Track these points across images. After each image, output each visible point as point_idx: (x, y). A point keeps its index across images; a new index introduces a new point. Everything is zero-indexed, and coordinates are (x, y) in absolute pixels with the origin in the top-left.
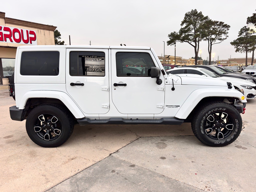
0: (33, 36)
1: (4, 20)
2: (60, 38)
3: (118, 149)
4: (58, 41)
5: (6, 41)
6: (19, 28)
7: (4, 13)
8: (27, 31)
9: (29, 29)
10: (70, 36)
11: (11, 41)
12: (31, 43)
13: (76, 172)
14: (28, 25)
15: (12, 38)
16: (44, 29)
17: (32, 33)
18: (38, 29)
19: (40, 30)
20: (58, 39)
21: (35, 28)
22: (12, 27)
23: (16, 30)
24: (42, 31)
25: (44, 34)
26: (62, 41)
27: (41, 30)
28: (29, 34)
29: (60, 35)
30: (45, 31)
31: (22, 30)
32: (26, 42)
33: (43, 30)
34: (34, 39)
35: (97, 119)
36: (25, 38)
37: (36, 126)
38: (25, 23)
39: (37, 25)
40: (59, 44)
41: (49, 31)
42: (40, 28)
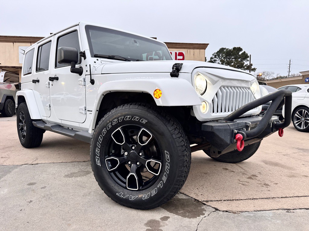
0: (181, 58)
3: (40, 163)
4: (244, 65)
7: (156, 38)
8: (176, 53)
9: (178, 51)
14: (177, 46)
16: (194, 48)
19: (189, 50)
20: (246, 62)
21: (184, 48)
24: (192, 50)
25: (193, 54)
26: (249, 65)
28: (177, 56)
30: (195, 50)
31: (171, 53)
39: (187, 45)
40: (246, 67)
41: (199, 50)
42: (190, 48)
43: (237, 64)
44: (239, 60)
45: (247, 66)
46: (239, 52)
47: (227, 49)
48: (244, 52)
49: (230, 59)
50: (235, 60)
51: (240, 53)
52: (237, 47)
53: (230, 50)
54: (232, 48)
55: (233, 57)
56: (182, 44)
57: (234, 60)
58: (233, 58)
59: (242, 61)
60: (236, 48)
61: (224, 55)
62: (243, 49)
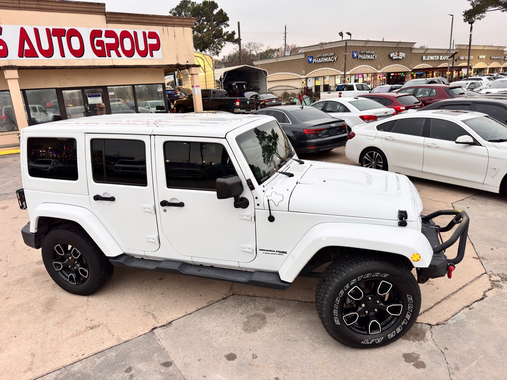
0: (153, 41)
1: (104, 16)
2: (228, 25)
3: (171, 320)
4: (224, 33)
5: (110, 56)
6: (130, 29)
7: (104, 5)
8: (144, 33)
9: (148, 29)
10: (239, 23)
11: (119, 55)
12: (152, 55)
13: (78, 358)
14: (145, 21)
15: (120, 49)
16: (173, 25)
17: (153, 35)
18: (164, 27)
19: (166, 27)
20: (225, 27)
21: (158, 24)
22: (118, 29)
23: (125, 34)
24: (170, 29)
25: (173, 35)
26: (230, 32)
27: (169, 27)
28: (148, 39)
29: (227, 19)
30: (176, 28)
31: (135, 33)
32: (143, 54)
33: (172, 28)
34: (156, 47)
35: (144, 258)
36: (142, 47)
37: (56, 261)
38: (139, 18)
39: (161, 19)
40: (225, 37)
41: (182, 28)
42: (167, 25)
43: (212, 31)
44: (215, 23)
45: (227, 36)
46: (213, 10)
47: (193, 3)
48: (221, 9)
49: (200, 21)
50: (207, 24)
51: (215, 12)
52: (210, 1)
53: (199, 6)
54: (202, 3)
55: (204, 18)
56: (154, 16)
57: (205, 23)
58: (204, 21)
59: (218, 25)
60: (207, 2)
61: (189, 13)
62: (218, 5)
